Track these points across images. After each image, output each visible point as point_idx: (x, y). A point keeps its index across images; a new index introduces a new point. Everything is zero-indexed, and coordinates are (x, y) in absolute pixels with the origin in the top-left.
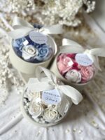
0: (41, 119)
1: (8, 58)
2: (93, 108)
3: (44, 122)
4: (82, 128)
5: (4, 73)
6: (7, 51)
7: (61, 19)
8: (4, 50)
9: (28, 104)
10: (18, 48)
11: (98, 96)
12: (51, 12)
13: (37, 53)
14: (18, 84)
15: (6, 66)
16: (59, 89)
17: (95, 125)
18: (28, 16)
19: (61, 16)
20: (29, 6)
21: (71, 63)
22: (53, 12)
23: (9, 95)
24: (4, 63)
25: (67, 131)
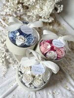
0: (32, 85)
1: (5, 45)
2: (65, 77)
3: (33, 87)
4: (59, 91)
5: (3, 56)
6: (5, 41)
7: (40, 17)
8: (3, 40)
9: (21, 76)
10: (12, 38)
11: (69, 69)
12: (33, 13)
13: (26, 41)
14: (13, 63)
15: (4, 51)
16: (43, 64)
17: (68, 88)
18: (17, 17)
19: (41, 15)
20: (18, 9)
21: (49, 47)
22: (35, 13)
23: (7, 71)
24: (3, 49)
25: (49, 94)
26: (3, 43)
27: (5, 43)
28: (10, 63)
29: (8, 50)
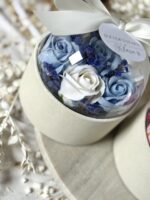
26: (9, 83)
27: (16, 84)
28: (17, 164)
29: (20, 112)
